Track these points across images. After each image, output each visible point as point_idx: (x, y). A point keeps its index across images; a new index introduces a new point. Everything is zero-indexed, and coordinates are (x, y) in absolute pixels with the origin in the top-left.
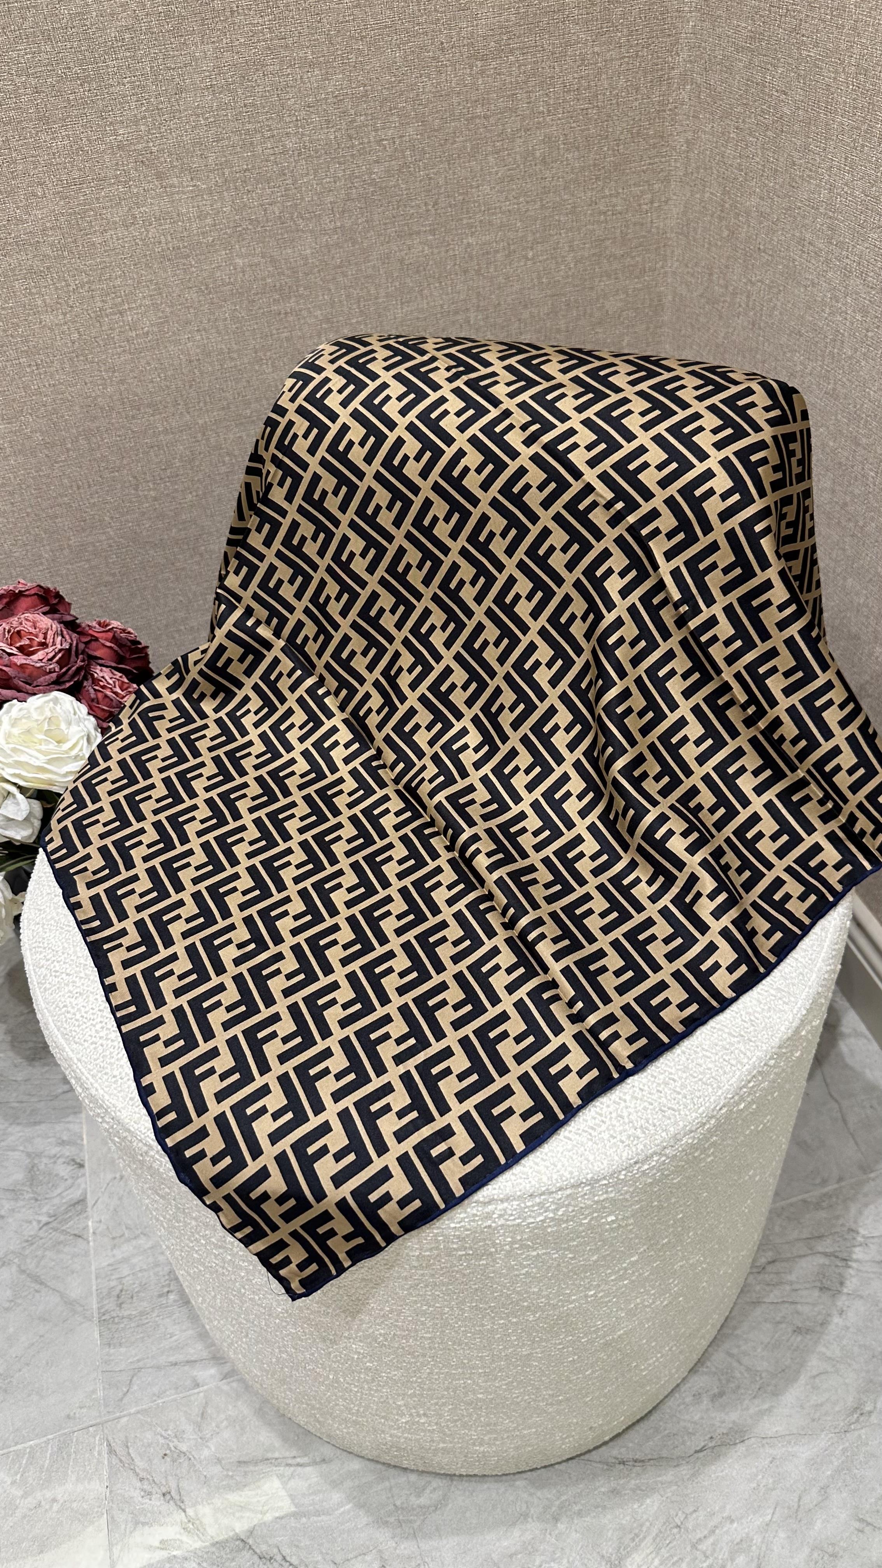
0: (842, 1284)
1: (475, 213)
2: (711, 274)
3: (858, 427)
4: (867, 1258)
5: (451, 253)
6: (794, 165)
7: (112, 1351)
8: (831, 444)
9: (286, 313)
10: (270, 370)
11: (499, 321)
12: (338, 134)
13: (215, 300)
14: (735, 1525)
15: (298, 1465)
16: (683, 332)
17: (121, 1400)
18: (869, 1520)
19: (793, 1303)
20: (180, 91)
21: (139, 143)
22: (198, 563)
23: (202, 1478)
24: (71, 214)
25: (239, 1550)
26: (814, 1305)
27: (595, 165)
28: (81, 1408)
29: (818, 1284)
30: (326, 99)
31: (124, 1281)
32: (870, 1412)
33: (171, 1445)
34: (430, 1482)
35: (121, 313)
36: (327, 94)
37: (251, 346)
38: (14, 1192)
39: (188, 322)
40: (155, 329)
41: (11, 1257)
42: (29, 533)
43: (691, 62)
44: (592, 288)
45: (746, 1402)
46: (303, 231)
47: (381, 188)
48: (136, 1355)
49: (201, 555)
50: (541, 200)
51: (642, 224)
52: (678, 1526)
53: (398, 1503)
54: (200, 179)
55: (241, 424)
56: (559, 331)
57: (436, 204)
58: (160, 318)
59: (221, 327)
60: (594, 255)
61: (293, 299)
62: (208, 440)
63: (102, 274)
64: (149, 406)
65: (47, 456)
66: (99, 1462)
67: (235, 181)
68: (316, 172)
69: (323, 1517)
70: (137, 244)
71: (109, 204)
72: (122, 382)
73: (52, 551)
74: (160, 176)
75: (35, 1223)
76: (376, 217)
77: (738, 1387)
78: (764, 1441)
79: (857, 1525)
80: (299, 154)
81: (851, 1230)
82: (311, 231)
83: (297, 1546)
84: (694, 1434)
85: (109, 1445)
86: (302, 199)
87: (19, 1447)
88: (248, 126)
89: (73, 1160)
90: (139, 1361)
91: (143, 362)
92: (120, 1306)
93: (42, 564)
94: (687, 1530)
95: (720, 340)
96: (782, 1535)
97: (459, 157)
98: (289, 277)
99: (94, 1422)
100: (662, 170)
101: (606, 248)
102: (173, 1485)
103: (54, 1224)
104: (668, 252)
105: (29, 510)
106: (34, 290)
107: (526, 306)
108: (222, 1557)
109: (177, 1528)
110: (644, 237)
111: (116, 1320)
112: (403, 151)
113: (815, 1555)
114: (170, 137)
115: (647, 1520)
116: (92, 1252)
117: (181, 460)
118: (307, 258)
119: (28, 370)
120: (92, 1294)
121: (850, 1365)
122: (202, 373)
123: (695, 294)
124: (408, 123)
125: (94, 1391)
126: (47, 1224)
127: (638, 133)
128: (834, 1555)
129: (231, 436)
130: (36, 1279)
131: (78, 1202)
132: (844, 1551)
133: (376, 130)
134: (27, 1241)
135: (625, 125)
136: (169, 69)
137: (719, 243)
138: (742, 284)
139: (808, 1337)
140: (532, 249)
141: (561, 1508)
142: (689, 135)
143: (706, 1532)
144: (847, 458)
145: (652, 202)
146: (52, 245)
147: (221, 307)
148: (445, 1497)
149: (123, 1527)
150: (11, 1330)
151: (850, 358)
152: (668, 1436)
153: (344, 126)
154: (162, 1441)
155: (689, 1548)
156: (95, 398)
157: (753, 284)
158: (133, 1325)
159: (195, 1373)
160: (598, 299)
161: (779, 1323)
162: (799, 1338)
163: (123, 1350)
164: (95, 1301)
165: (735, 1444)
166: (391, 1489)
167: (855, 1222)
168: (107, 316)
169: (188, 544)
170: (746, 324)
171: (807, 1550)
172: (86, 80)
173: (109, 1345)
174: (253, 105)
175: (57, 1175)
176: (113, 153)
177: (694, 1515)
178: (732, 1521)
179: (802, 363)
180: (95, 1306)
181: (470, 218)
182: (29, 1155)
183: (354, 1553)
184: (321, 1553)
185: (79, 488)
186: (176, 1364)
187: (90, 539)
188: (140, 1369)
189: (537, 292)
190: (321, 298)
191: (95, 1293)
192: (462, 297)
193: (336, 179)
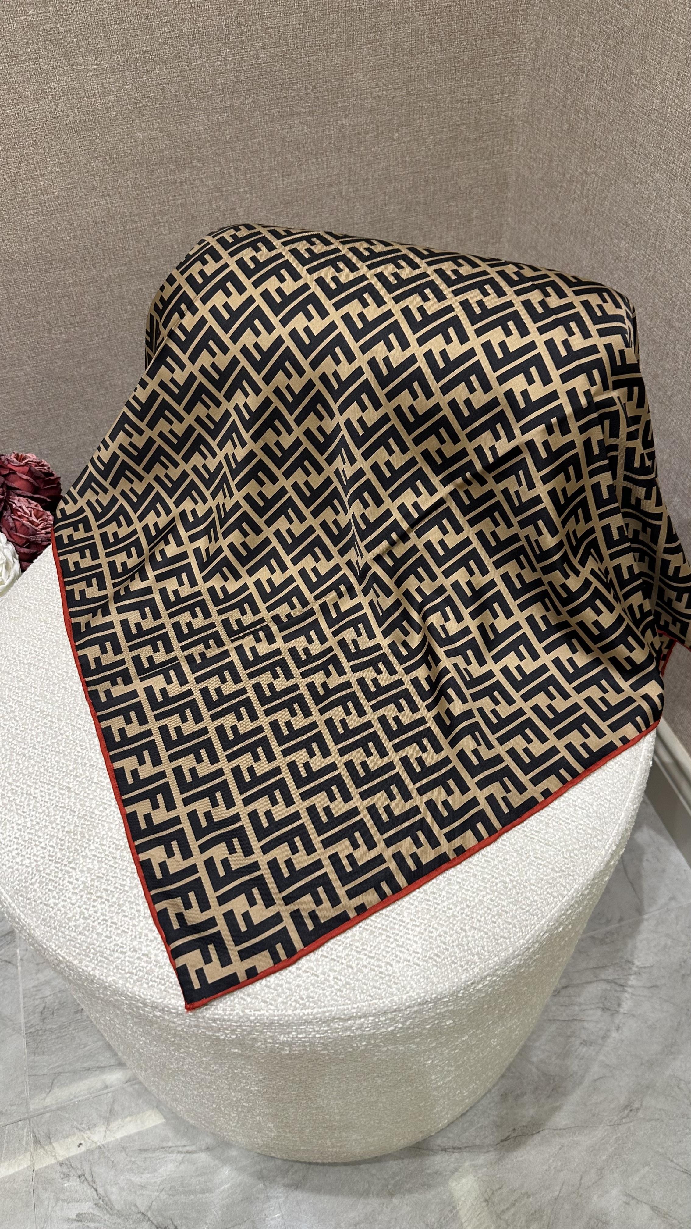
0: (619, 1005)
1: (349, 98)
2: (551, 161)
3: (672, 311)
4: (640, 984)
5: (327, 133)
6: (632, 73)
7: (37, 1059)
8: (648, 323)
9: (181, 182)
11: (367, 193)
12: (229, 22)
13: (118, 169)
14: (531, 1199)
15: (188, 1152)
16: (523, 209)
17: (44, 1099)
18: (634, 1195)
19: (580, 1020)
21: (47, 23)
23: (110, 1164)
25: (140, 1222)
26: (597, 1022)
27: (455, 57)
28: (12, 1105)
29: (601, 1006)
31: (47, 1000)
32: (638, 1109)
33: (85, 1136)
34: (292, 1166)
35: (33, 179)
37: (150, 211)
39: (94, 188)
40: (65, 194)
44: (448, 167)
45: (542, 1100)
46: (196, 109)
47: (266, 72)
48: (56, 1062)
49: (107, 389)
50: (407, 88)
51: (494, 112)
52: (486, 1201)
54: (103, 59)
55: (141, 277)
56: (418, 203)
57: (315, 88)
58: (69, 184)
59: (124, 193)
60: (450, 138)
61: (188, 170)
62: (112, 291)
63: (15, 143)
64: (61, 261)
67: (135, 62)
68: (208, 55)
69: (207, 1194)
70: (47, 117)
72: (36, 240)
74: (67, 55)
76: (262, 98)
77: (536, 1089)
78: (555, 1132)
79: (624, 1199)
80: (194, 39)
81: (628, 961)
82: (204, 110)
83: (186, 1218)
84: (500, 1126)
85: (35, 1136)
86: (196, 80)
88: (147, 11)
90: (59, 1066)
91: (54, 222)
92: (43, 1020)
94: (493, 1203)
95: (555, 221)
96: (567, 1207)
98: (184, 150)
99: (22, 1117)
100: (513, 64)
101: (461, 132)
102: (87, 1169)
104: (515, 138)
107: (390, 182)
109: (91, 1204)
110: (495, 123)
111: (40, 1033)
112: (286, 39)
113: (592, 1223)
115: (463, 1195)
116: (20, 976)
118: (200, 134)
120: (20, 1011)
121: (623, 1071)
122: (107, 235)
123: (536, 177)
124: (291, 14)
125: (22, 1092)
127: (494, 30)
129: (133, 289)
131: (8, 933)
132: (614, 1219)
133: (263, 19)
135: (482, 22)
137: (560, 135)
138: (578, 174)
139: (592, 1048)
140: (397, 131)
141: (395, 1186)
142: (539, 34)
143: (508, 1205)
144: (661, 337)
145: (503, 93)
147: (124, 175)
148: (304, 1178)
149: (46, 1203)
151: (670, 251)
152: (481, 1128)
153: (234, 15)
155: (494, 1218)
156: (12, 254)
157: (588, 175)
158: (53, 1037)
159: (105, 1077)
160: (452, 177)
161: (570, 1036)
162: (584, 1050)
163: (46, 1057)
164: (22, 1017)
165: (533, 1135)
166: (261, 1171)
167: (632, 955)
168: (21, 181)
169: (94, 379)
170: (579, 209)
171: (585, 1219)
173: (35, 1053)
177: (499, 1192)
178: (529, 1197)
179: (626, 250)
180: (23, 1021)
181: (345, 102)
186: (89, 1069)
187: (10, 375)
188: (59, 1073)
189: (400, 169)
190: (212, 169)
191: (22, 1010)
192: (335, 172)
193: (226, 63)
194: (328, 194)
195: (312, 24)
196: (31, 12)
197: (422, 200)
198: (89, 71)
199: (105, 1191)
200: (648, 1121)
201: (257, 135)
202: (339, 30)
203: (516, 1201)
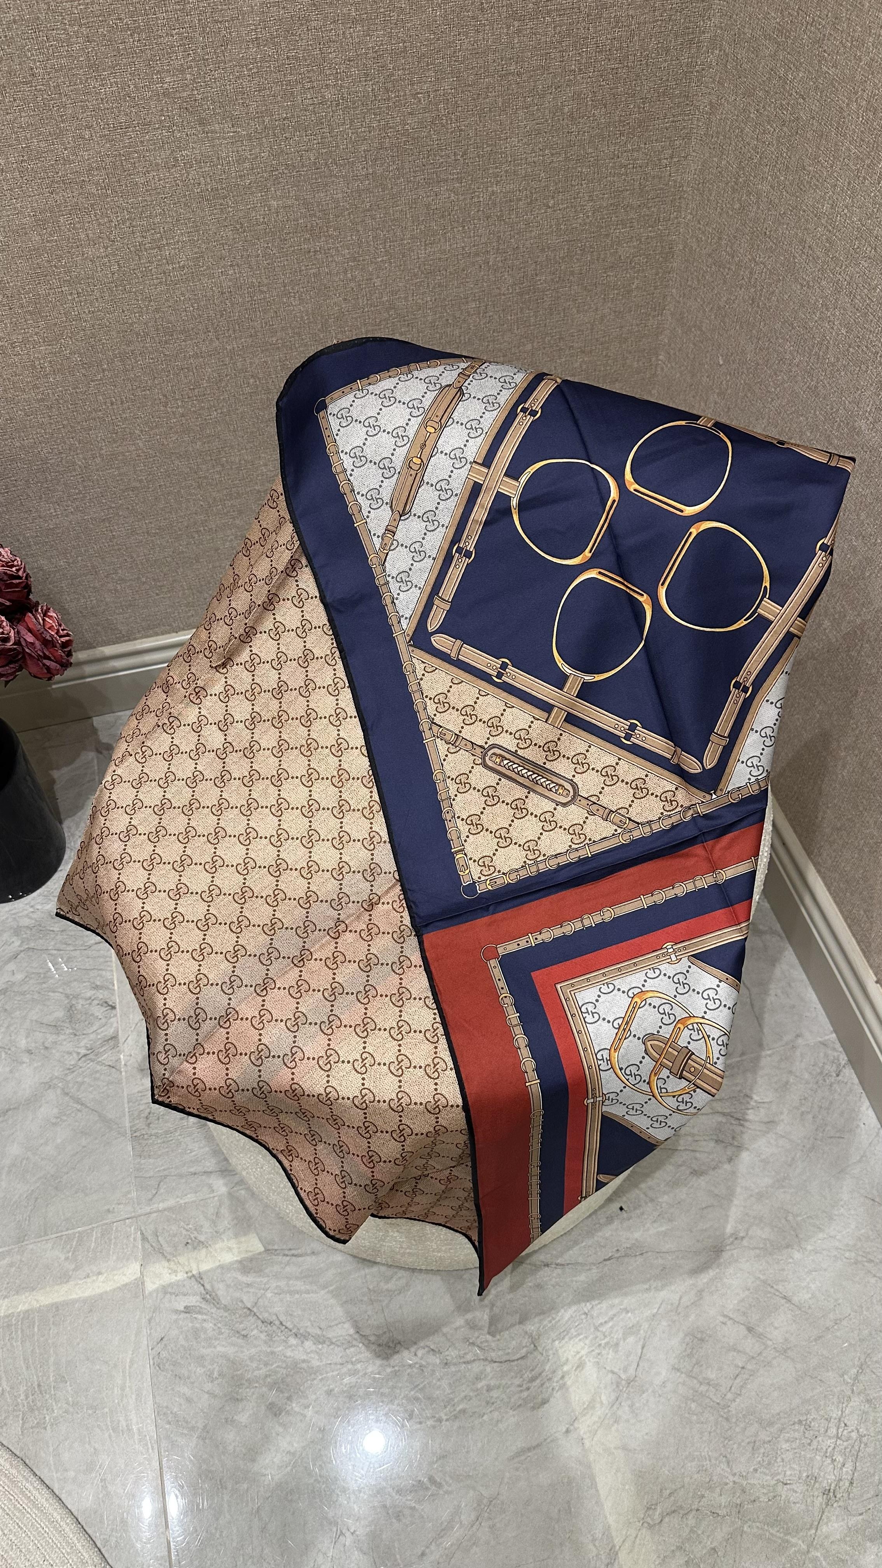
0: (734, 1138)
1: (501, 163)
2: (720, 238)
4: (757, 1119)
5: (476, 200)
6: (804, 169)
7: (143, 1161)
9: (315, 252)
10: (297, 302)
11: (517, 263)
12: (376, 88)
13: (249, 238)
14: (630, 1314)
15: (293, 1255)
16: (689, 283)
17: (151, 1200)
18: (731, 1316)
19: (693, 1151)
20: (225, 43)
21: (184, 91)
22: (219, 473)
24: (116, 156)
25: (246, 1316)
26: (709, 1153)
27: (620, 121)
28: (119, 1204)
30: (367, 54)
32: (743, 1238)
33: (192, 1236)
34: (396, 1273)
35: (159, 248)
36: (368, 49)
38: (56, 1028)
39: (222, 258)
40: (191, 264)
41: (55, 1081)
42: (65, 443)
43: (721, 28)
44: (607, 236)
45: (648, 1225)
47: (414, 139)
48: (162, 1165)
49: (223, 465)
50: (566, 152)
51: (661, 178)
52: (585, 1314)
53: (371, 1287)
54: (241, 126)
56: (572, 273)
58: (196, 253)
59: (253, 263)
60: (611, 204)
61: (323, 239)
62: (234, 364)
63: (143, 212)
64: (181, 332)
65: (84, 375)
66: (134, 1246)
67: (274, 129)
68: (352, 121)
69: (312, 1295)
71: (152, 147)
72: (157, 310)
73: (85, 459)
74: (202, 122)
75: (75, 1055)
76: (407, 166)
77: (643, 1214)
78: (658, 1255)
79: (722, 1319)
80: (337, 105)
81: (746, 1096)
82: (343, 177)
83: (291, 1315)
84: (604, 1247)
85: (142, 1234)
86: (337, 146)
87: (70, 1232)
88: (289, 78)
89: (106, 1002)
90: (164, 1170)
91: (178, 293)
92: (148, 1125)
93: (75, 470)
94: (592, 1316)
95: (722, 304)
96: (664, 1323)
97: (490, 111)
98: (320, 218)
99: (129, 1216)
100: (684, 128)
102: (194, 1266)
103: (91, 1056)
104: (683, 206)
105: (64, 423)
106: (78, 226)
107: (543, 250)
108: (233, 1320)
109: (198, 1298)
110: (662, 189)
111: (146, 1137)
112: (436, 104)
113: (688, 1339)
114: (214, 85)
116: (123, 1081)
117: (208, 381)
118: (338, 202)
119: (70, 298)
120: (124, 1116)
121: (732, 1202)
123: (704, 252)
124: (444, 78)
125: (129, 1192)
126: (85, 1055)
127: (664, 93)
128: (702, 1340)
129: (257, 361)
130: (78, 1101)
131: (112, 1038)
132: (710, 1337)
133: (412, 85)
134: (69, 1069)
136: (217, 22)
137: (731, 213)
138: (746, 259)
139: (702, 1178)
140: (553, 197)
141: (496, 1296)
142: (714, 99)
143: (606, 1319)
145: (672, 158)
146: (97, 184)
147: (254, 244)
148: (407, 1284)
149: (155, 1295)
150: (59, 1141)
152: (584, 1247)
154: (184, 1232)
155: (592, 1330)
156: (131, 324)
157: (756, 263)
158: (159, 1141)
159: (211, 1182)
160: (612, 246)
161: (681, 1166)
162: (694, 1178)
163: (152, 1161)
164: (127, 1121)
165: (636, 1256)
166: (366, 1275)
167: (751, 1090)
168: (146, 250)
169: (210, 455)
170: (746, 297)
171: (681, 1335)
172: (136, 30)
173: (141, 1156)
174: (296, 58)
175: (92, 1015)
176: (159, 100)
178: (628, 1312)
180: (128, 1125)
182: (67, 996)
183: (336, 1322)
184: (310, 1320)
185: (112, 404)
186: (195, 1174)
187: (120, 449)
188: (166, 1177)
189: (554, 238)
190: (349, 238)
191: (127, 1114)
192: (483, 241)
193: (370, 129)
194: (473, 264)
195: (465, 89)
196: (167, 80)
197: (577, 270)
198: (224, 138)
199: (212, 1286)
200: (753, 1249)
201: (399, 203)
202: (494, 94)
203: (615, 1315)
